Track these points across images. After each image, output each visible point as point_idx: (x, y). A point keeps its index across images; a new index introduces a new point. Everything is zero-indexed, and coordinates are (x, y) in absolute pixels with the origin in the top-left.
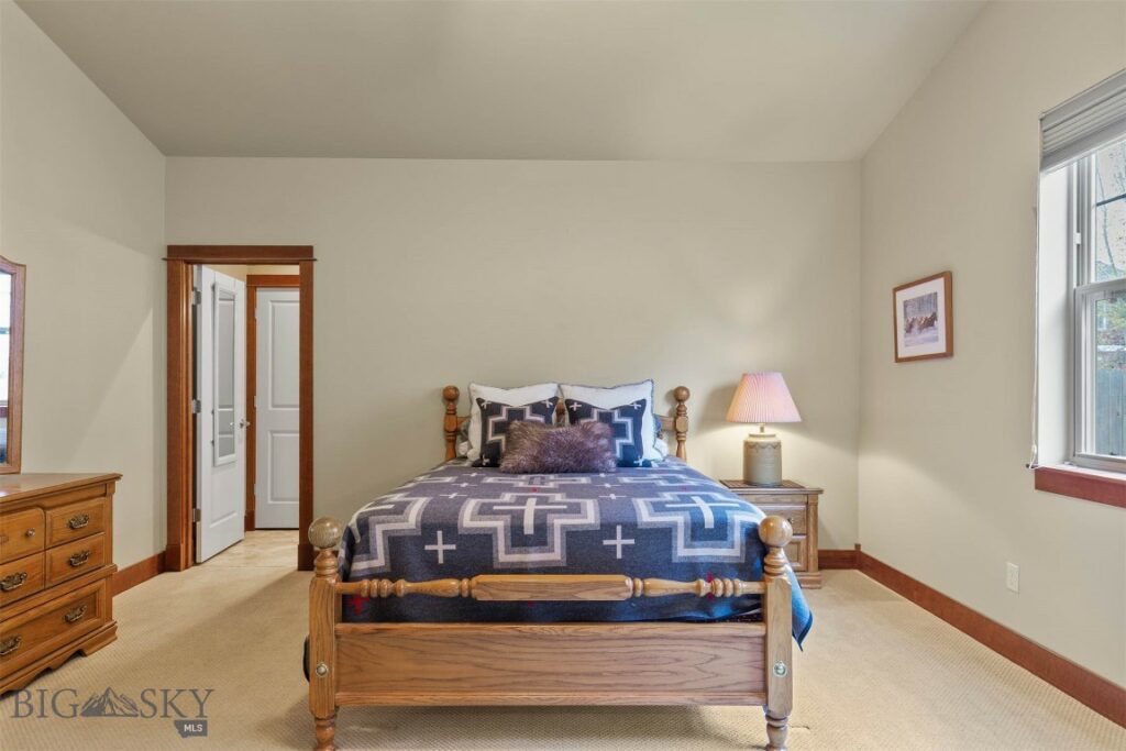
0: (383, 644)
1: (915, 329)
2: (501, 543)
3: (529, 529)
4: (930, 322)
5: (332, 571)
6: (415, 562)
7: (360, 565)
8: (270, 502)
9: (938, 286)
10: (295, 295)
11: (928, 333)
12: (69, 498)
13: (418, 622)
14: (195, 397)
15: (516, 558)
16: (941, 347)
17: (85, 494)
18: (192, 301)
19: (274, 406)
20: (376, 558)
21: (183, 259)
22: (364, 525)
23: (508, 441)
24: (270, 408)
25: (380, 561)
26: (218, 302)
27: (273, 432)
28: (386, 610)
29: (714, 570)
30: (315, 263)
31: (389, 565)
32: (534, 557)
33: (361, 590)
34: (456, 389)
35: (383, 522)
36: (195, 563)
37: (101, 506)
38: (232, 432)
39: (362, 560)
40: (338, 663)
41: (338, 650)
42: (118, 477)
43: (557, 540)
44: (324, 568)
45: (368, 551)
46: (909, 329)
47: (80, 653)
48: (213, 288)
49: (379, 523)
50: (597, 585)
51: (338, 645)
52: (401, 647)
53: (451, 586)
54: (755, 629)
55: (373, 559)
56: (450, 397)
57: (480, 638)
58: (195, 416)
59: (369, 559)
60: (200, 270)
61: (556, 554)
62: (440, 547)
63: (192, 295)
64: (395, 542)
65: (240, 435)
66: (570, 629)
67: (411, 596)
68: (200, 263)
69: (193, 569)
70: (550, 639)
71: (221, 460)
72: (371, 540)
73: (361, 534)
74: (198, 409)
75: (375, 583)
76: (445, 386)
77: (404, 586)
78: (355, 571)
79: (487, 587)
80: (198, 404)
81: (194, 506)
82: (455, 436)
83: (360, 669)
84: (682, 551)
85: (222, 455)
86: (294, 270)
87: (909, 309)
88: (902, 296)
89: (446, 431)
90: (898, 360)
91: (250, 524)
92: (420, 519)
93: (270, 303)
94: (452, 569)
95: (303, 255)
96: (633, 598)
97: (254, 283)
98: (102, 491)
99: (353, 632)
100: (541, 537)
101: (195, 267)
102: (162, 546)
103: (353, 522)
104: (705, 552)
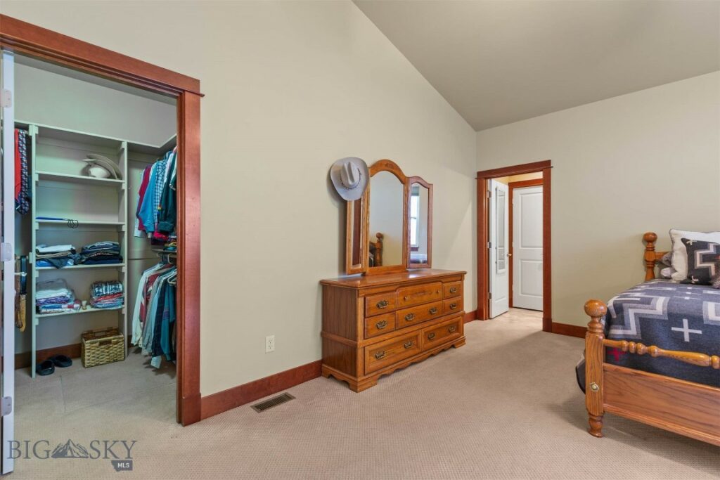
0: (639, 384)
5: (600, 331)
6: (663, 336)
7: (617, 332)
8: (520, 295)
10: (540, 189)
12: (449, 279)
13: (669, 376)
14: (489, 241)
17: (454, 279)
18: (488, 196)
19: (522, 247)
20: (630, 329)
21: (483, 177)
22: (619, 308)
24: (521, 248)
25: (633, 330)
26: (498, 197)
27: (522, 260)
28: (640, 362)
30: (552, 169)
31: (640, 335)
33: (622, 346)
34: (654, 234)
35: (634, 308)
36: (489, 318)
37: (459, 285)
38: (503, 259)
39: (617, 328)
40: (604, 386)
41: (604, 379)
42: (465, 273)
44: (596, 328)
45: (622, 323)
47: (453, 346)
48: (496, 189)
49: (631, 308)
51: (604, 376)
52: (655, 390)
55: (627, 329)
56: (650, 240)
58: (489, 249)
59: (624, 329)
60: (491, 181)
62: (686, 330)
63: (488, 193)
64: (644, 322)
65: (507, 259)
67: (661, 357)
68: (490, 178)
69: (488, 321)
71: (500, 271)
72: (625, 318)
73: (617, 313)
74: (490, 246)
75: (632, 344)
76: (645, 233)
77: (656, 350)
78: (613, 334)
80: (490, 244)
81: (489, 291)
82: (654, 265)
83: (621, 394)
85: (500, 269)
86: (539, 175)
89: (646, 261)
91: (511, 305)
92: (666, 309)
93: (520, 196)
95: (545, 166)
97: (512, 186)
98: (460, 279)
99: (616, 370)
101: (489, 180)
102: (476, 308)
103: (611, 304)
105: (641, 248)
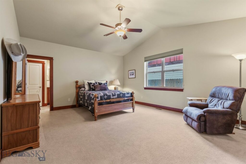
1: (131, 75)
2: (111, 96)
3: (114, 94)
4: (133, 74)
6: (103, 99)
9: (134, 71)
11: (133, 76)
13: (105, 105)
15: (113, 97)
16: (134, 77)
23: (94, 87)
25: (99, 99)
29: (129, 97)
30: (53, 60)
32: (114, 97)
33: (99, 102)
40: (98, 110)
43: (116, 95)
44: (96, 100)
46: (130, 75)
50: (121, 99)
51: (98, 108)
52: (104, 108)
53: (108, 100)
54: (132, 102)
56: (77, 82)
57: (111, 105)
61: (116, 97)
62: (106, 97)
64: (101, 97)
66: (119, 103)
70: (117, 105)
72: (98, 97)
77: (102, 101)
79: (112, 100)
82: (78, 88)
84: (126, 95)
87: (130, 73)
88: (129, 72)
89: (76, 87)
90: (129, 78)
92: (103, 94)
94: (107, 99)
95: (51, 59)
96: (124, 100)
99: (99, 106)
100: (115, 95)
104: (128, 95)
105: (75, 84)
